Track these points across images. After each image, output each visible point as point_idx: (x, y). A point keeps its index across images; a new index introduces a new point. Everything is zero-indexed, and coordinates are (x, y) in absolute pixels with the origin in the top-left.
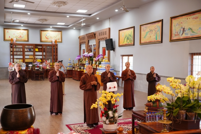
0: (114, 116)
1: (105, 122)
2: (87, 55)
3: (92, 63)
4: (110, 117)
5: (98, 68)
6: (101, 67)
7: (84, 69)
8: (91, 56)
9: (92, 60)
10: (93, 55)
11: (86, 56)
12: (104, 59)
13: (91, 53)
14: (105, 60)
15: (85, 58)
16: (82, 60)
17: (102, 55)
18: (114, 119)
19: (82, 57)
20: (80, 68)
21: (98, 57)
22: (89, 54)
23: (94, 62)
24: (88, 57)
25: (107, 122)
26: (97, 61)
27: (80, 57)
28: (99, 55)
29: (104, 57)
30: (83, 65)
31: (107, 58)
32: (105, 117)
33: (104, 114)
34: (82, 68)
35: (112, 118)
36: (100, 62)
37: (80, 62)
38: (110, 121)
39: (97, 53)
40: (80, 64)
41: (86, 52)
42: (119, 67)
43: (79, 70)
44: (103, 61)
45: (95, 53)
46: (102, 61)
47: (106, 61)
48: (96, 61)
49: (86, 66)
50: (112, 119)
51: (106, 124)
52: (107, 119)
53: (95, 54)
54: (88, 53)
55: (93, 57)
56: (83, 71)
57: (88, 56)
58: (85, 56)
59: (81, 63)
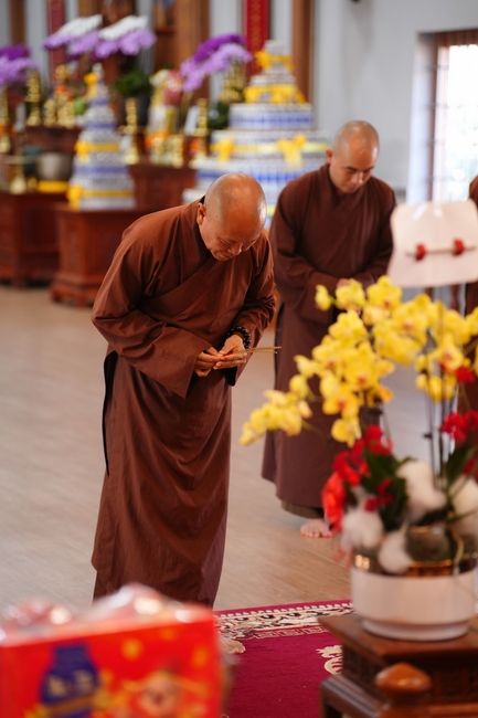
0: (449, 507)
1: (372, 555)
2: (91, 41)
3: (144, 120)
4: (417, 514)
5: (200, 162)
6: (233, 157)
7: (66, 175)
8: (130, 47)
9: (144, 94)
10: (149, 40)
11: (77, 57)
12: (258, 80)
13: (129, 23)
14: (273, 88)
15: (72, 67)
16: (46, 94)
17: (234, 39)
18: (448, 534)
19: (39, 59)
20: (31, 171)
21: (202, 58)
22: (111, 33)
23: (160, 112)
24: (101, 60)
25: (394, 552)
26: (193, 103)
27: (20, 64)
28: (207, 46)
29: (263, 57)
30: (63, 140)
31: (287, 70)
32: (370, 507)
33: (358, 491)
34: (50, 163)
35: (432, 517)
36: (224, 108)
37: (28, 114)
38: (415, 548)
39: (185, 24)
40: (30, 130)
41: (83, 14)
42: (402, 149)
43: (18, 186)
44: (251, 93)
45: (170, 18)
46: (242, 100)
47: (277, 97)
48: (180, 105)
49: (84, 144)
50: (437, 531)
51: (385, 573)
52: (390, 526)
53: (164, 33)
54: (106, 23)
55: (146, 63)
56: (62, 198)
57: (104, 51)
58: (74, 49)
59: (34, 120)
